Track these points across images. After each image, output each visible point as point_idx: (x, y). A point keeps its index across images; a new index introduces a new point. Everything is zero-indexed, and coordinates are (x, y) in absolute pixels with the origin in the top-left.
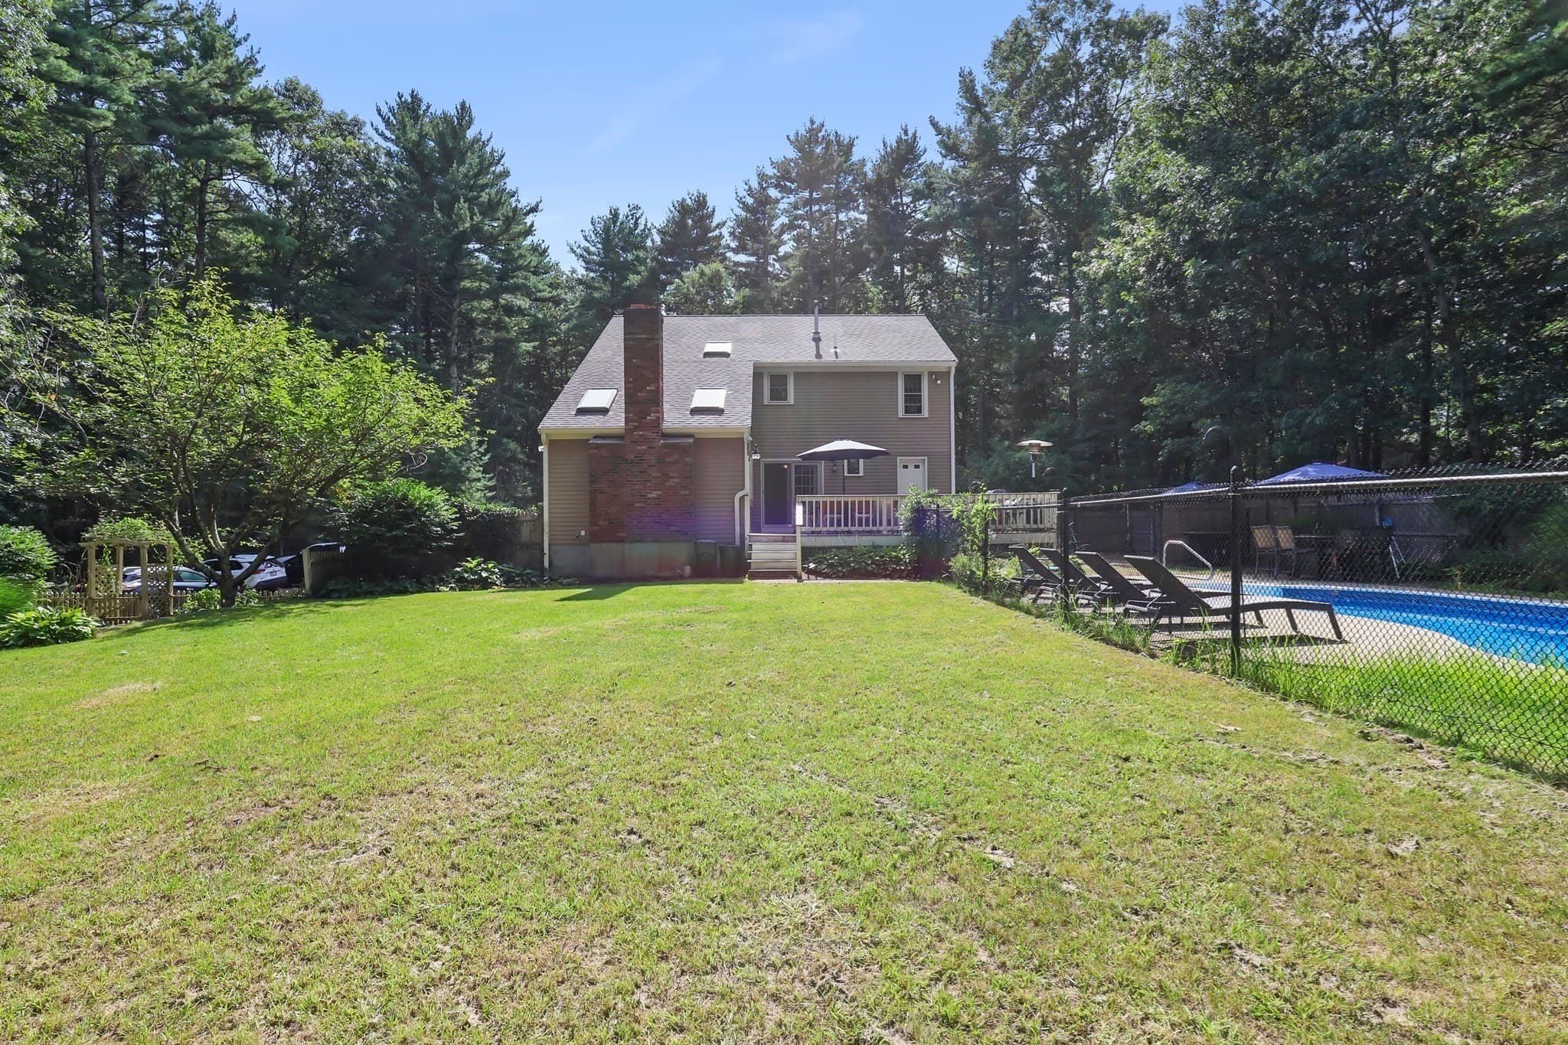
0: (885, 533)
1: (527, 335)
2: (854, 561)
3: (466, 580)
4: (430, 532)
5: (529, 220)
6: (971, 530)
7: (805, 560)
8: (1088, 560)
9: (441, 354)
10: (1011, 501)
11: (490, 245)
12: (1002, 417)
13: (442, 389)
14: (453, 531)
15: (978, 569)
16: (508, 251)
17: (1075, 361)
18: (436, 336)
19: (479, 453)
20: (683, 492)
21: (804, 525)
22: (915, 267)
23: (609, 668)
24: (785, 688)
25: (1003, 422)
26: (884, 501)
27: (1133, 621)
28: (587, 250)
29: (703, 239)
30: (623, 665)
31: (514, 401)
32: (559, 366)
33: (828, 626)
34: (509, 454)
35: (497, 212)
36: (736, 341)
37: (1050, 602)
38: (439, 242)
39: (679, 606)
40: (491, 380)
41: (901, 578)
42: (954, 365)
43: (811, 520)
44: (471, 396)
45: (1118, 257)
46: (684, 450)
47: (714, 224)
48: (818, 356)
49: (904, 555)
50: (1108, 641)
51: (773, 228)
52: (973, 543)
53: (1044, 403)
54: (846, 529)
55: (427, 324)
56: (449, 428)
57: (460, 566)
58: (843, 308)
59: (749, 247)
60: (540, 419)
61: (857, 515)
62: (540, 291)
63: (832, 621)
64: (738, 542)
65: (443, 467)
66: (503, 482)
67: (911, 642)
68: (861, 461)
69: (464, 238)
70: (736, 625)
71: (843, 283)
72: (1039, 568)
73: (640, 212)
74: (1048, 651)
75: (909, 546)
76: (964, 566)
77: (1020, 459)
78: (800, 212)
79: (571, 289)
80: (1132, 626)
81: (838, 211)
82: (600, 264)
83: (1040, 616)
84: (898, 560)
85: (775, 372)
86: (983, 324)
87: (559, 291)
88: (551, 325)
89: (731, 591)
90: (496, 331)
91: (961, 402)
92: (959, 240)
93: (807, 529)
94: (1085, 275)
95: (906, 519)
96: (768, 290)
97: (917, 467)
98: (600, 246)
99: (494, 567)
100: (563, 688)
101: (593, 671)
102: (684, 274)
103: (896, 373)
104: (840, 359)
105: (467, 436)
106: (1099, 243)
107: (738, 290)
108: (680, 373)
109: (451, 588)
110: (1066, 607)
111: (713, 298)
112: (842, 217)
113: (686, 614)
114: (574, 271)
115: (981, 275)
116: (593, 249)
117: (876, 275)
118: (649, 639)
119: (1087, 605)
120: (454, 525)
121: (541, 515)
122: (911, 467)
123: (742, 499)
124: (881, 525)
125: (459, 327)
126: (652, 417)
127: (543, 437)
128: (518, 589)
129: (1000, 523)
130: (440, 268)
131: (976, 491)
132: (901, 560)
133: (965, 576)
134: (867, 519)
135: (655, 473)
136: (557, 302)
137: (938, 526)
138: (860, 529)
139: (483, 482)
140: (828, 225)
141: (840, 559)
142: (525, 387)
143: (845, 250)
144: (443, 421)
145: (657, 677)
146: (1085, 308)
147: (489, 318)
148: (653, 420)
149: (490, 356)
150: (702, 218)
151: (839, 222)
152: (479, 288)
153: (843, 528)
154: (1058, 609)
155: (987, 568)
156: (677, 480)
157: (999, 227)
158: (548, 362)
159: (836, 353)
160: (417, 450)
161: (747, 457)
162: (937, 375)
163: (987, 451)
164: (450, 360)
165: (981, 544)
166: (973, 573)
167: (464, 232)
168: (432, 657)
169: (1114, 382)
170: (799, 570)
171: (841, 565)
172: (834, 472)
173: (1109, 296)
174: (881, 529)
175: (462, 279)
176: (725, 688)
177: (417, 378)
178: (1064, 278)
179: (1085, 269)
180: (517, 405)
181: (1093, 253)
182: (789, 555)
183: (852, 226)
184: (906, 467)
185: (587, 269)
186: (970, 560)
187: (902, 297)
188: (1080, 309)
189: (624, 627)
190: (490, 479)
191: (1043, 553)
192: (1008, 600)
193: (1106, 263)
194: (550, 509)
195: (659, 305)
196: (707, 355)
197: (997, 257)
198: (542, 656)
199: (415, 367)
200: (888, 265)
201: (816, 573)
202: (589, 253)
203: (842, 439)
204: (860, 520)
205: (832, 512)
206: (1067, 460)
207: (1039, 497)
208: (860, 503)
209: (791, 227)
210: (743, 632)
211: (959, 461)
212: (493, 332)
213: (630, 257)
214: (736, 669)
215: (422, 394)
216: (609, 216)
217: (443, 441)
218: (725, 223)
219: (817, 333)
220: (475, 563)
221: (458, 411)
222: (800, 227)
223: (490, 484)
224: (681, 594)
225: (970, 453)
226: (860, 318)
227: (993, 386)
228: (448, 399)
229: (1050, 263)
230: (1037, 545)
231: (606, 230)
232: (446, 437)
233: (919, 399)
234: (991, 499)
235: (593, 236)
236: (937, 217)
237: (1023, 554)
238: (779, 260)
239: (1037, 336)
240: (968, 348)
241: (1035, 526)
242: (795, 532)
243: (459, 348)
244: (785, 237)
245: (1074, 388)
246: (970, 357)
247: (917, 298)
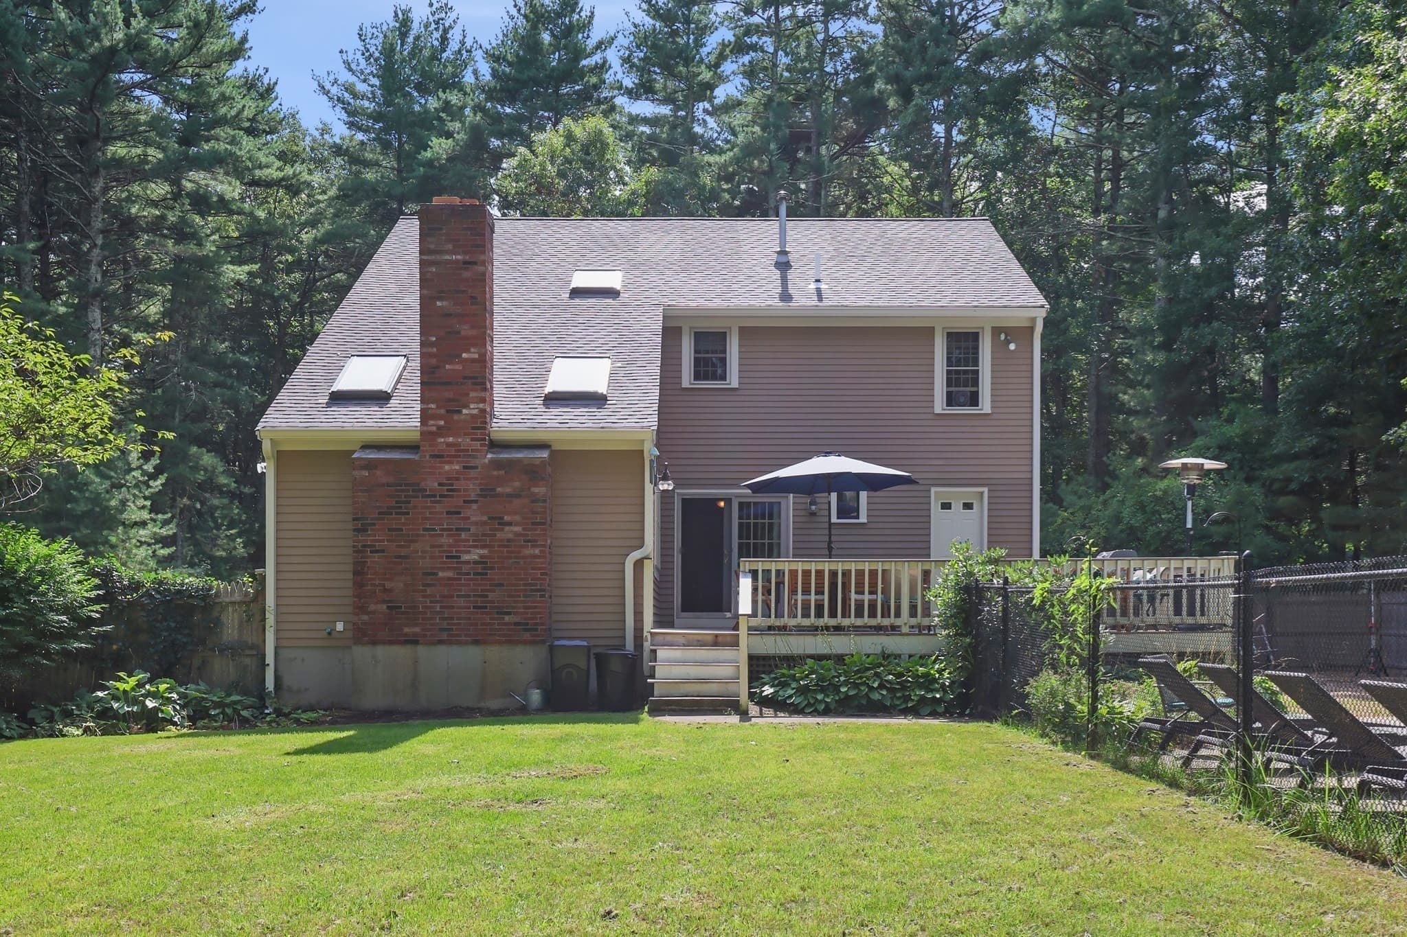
0: (905, 630)
1: (238, 250)
2: (846, 683)
3: (116, 715)
4: (47, 623)
5: (239, 27)
6: (1067, 628)
7: (754, 678)
8: (1287, 686)
9: (69, 284)
10: (1145, 572)
11: (162, 76)
12: (1131, 412)
13: (71, 352)
14: (90, 622)
15: (1079, 699)
16: (199, 88)
17: (1276, 306)
18: (61, 249)
19: (144, 473)
20: (528, 552)
21: (754, 615)
22: (973, 127)
23: (384, 883)
24: (711, 923)
25: (1135, 422)
26: (905, 572)
27: (1377, 805)
28: (349, 89)
29: (570, 72)
30: (407, 877)
31: (212, 375)
32: (298, 309)
33: (796, 806)
34: (201, 476)
35: (175, 11)
36: (632, 267)
37: (1216, 764)
38: (63, 68)
39: (516, 766)
40: (166, 336)
41: (934, 714)
42: (1043, 313)
43: (767, 605)
44: (128, 366)
45: (1367, 103)
46: (533, 472)
47: (591, 43)
48: (786, 296)
49: (940, 671)
50: (1326, 843)
51: (704, 51)
52: (1072, 651)
53: (1214, 386)
54: (833, 622)
55: (41, 226)
56: (85, 426)
57: (103, 688)
58: (835, 205)
59: (658, 86)
60: (261, 410)
61: (853, 596)
62: (260, 167)
63: (801, 795)
64: (630, 645)
65: (74, 500)
66: (191, 528)
67: (950, 837)
68: (863, 495)
69: (110, 60)
70: (623, 802)
71: (834, 157)
72: (1195, 699)
73: (453, 16)
74: (1210, 859)
75: (950, 655)
76: (1053, 693)
77: (1165, 492)
78: (756, 20)
79: (321, 163)
80: (1375, 815)
81: (828, 16)
82: (377, 117)
83: (1197, 791)
84: (928, 682)
85: (704, 326)
86: (1099, 235)
87: (298, 167)
88: (280, 232)
89: (617, 737)
90: (177, 243)
91: (1054, 384)
92: (1058, 72)
93: (759, 621)
94: (1300, 141)
95: (947, 605)
96: (694, 170)
97: (968, 506)
98: (376, 81)
99: (170, 690)
100: (295, 921)
101: (352, 889)
102: (537, 137)
103: (931, 330)
104: (826, 303)
105: (121, 443)
106: (1329, 77)
107: (637, 170)
108: (525, 327)
109: (87, 731)
110: (1246, 775)
111: (590, 185)
112: (835, 28)
113: (530, 780)
114: (325, 130)
115: (1099, 141)
116: (361, 87)
117: (899, 139)
118: (460, 828)
119: (1290, 772)
120: (94, 611)
121: (261, 592)
122: (957, 506)
123: (639, 565)
124: (898, 615)
125: (105, 232)
126: (472, 409)
127: (266, 447)
128: (216, 731)
129: (1124, 613)
130: (67, 119)
131: (1079, 553)
132: (935, 680)
133: (1055, 714)
134: (873, 605)
135: (474, 514)
136: (293, 188)
137: (1005, 618)
138: (859, 622)
139: (152, 529)
140: (809, 46)
141: (821, 678)
142: (233, 349)
143: (839, 94)
144: (74, 413)
145: (474, 899)
146: (1298, 203)
147: (163, 217)
148: (473, 416)
149: (167, 290)
150: (569, 31)
151: (830, 40)
152: (144, 159)
153: (826, 620)
154: (1231, 780)
155: (1095, 698)
156: (517, 529)
157: (1137, 48)
158: (276, 301)
159: (819, 291)
160: (23, 467)
161: (649, 487)
162: (1006, 334)
163: (1104, 477)
164: (87, 296)
165: (1085, 654)
166: (1069, 707)
167: (113, 50)
168: (44, 863)
169: (1351, 345)
170: (744, 698)
171: (823, 690)
172: (813, 514)
173: (1346, 180)
174: (898, 622)
175: (108, 141)
176: (599, 923)
177: (21, 330)
178: (1260, 145)
179: (1301, 128)
180: (216, 385)
181: (1319, 95)
182: (725, 671)
183: (854, 47)
184: (947, 506)
185: (351, 125)
186: (1065, 683)
187: (948, 185)
188: (1290, 205)
189: (414, 807)
190: (165, 523)
191: (1203, 672)
192: (1135, 759)
193: (1343, 115)
194: (277, 580)
195: (487, 197)
196: (577, 293)
197: (1131, 104)
198: (258, 860)
199: (17, 310)
200: (921, 123)
201: (776, 705)
202: (355, 95)
203: (827, 454)
204: (860, 606)
205: (806, 591)
206: (1256, 494)
207: (1200, 565)
208: (860, 573)
209: (740, 48)
210: (635, 817)
211: (1051, 496)
212: (170, 243)
213: (433, 104)
214: (620, 885)
215: (33, 360)
216: (393, 24)
217: (75, 452)
218: (613, 39)
219: (783, 253)
220: (132, 681)
221: (103, 395)
222: (754, 47)
223: (164, 532)
224: (521, 742)
225: (1068, 481)
226: (865, 225)
227: (1115, 354)
228: (83, 371)
229: (1234, 118)
230: (1194, 655)
231: (388, 51)
232: (81, 444)
233: (975, 380)
234: (1108, 567)
235: (363, 62)
236: (1018, 29)
237: (1165, 674)
238: (715, 112)
239: (1202, 258)
240: (1070, 282)
241: (1190, 621)
242: (736, 628)
243: (104, 274)
244: (728, 67)
245: (1273, 358)
246: (1073, 297)
247: (975, 185)
